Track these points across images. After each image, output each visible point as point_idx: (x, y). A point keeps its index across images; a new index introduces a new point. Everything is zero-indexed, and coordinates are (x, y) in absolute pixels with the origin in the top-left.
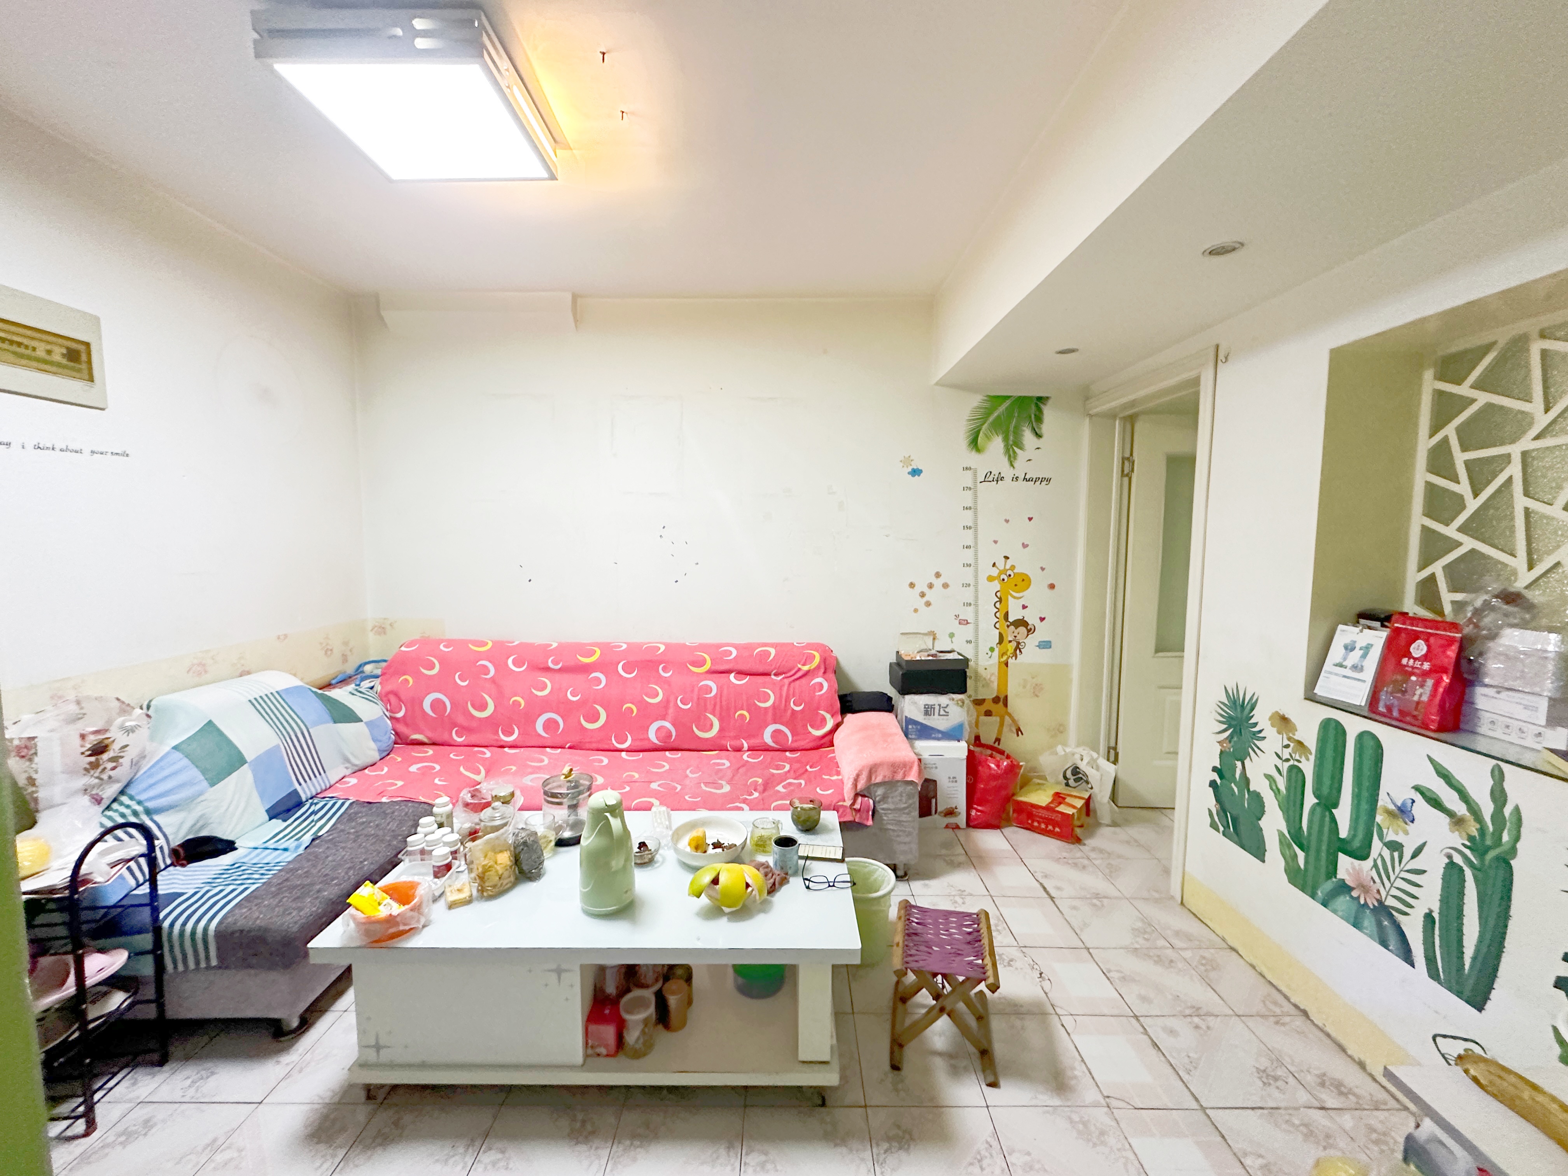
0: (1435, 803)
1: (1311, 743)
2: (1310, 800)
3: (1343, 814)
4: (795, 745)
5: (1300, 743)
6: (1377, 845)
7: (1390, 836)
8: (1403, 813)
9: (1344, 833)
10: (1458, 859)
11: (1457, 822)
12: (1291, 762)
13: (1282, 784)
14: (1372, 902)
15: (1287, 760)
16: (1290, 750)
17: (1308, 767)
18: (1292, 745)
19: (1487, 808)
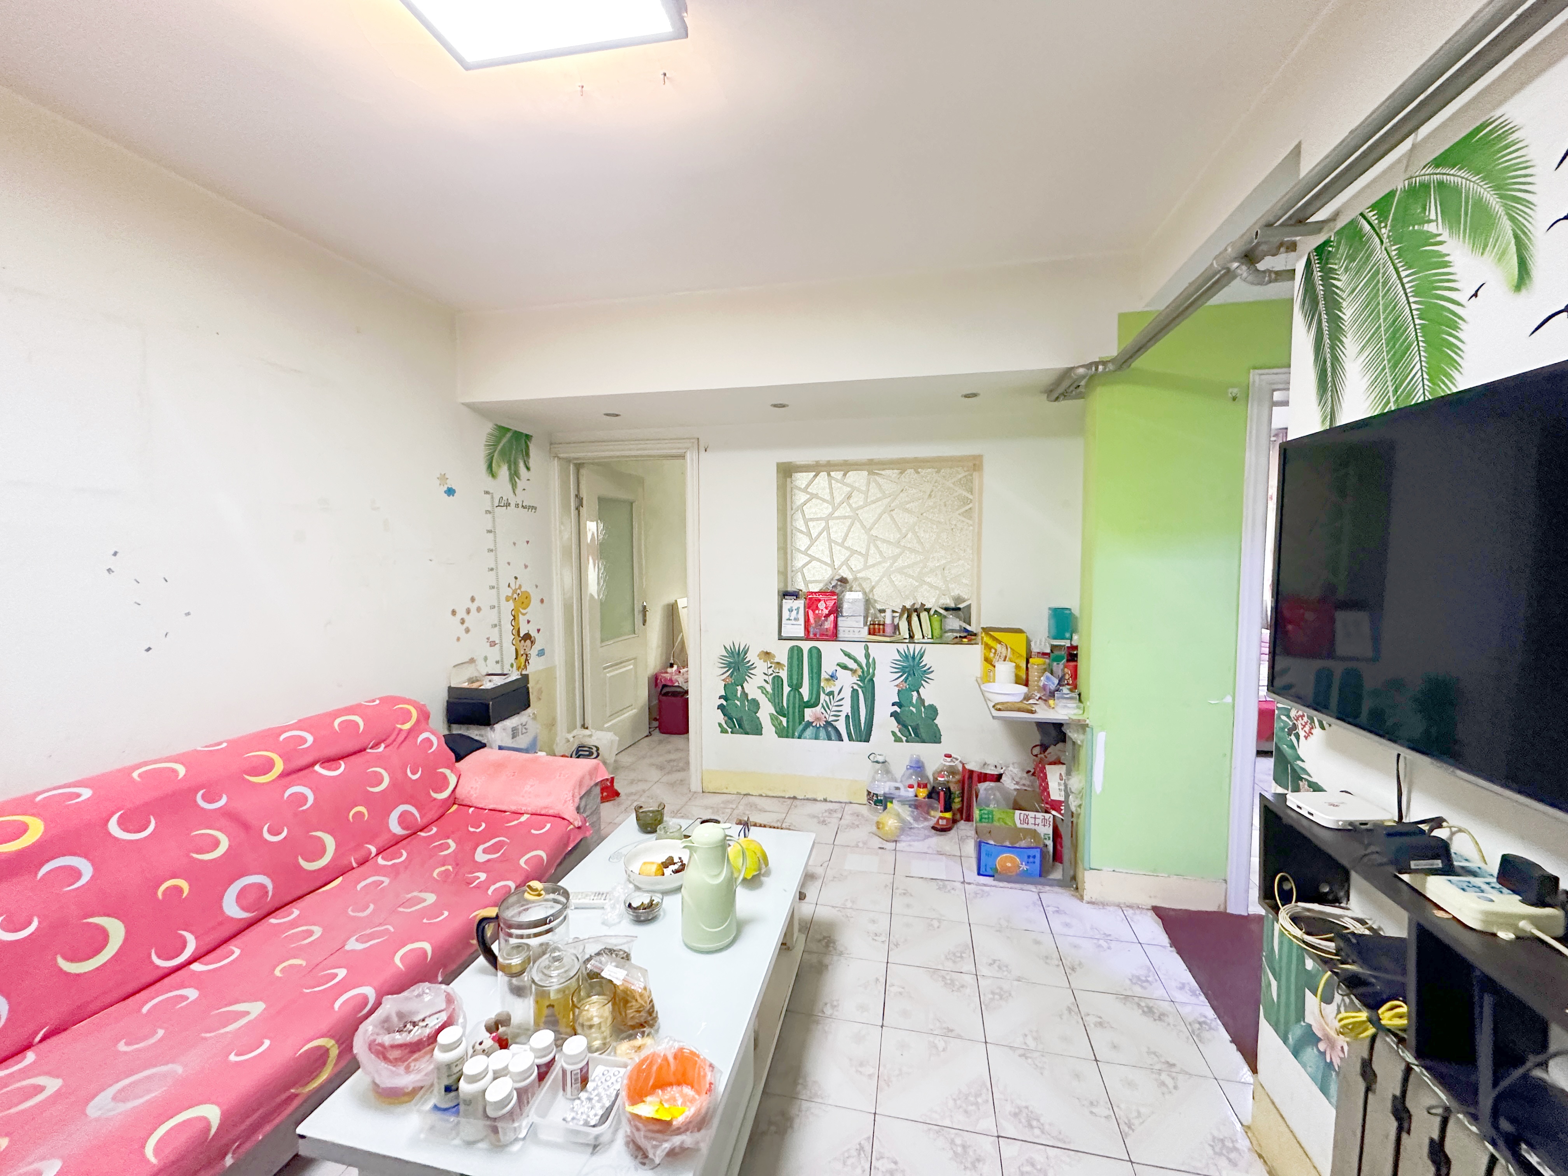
0: (845, 667)
1: (784, 661)
2: (787, 689)
3: (805, 691)
4: (426, 821)
5: (778, 663)
6: (822, 696)
7: (828, 690)
8: (833, 677)
9: (806, 699)
10: (856, 687)
11: (854, 671)
12: (774, 675)
13: (769, 688)
14: (822, 723)
15: (771, 674)
16: (772, 668)
17: (784, 674)
18: (773, 665)
19: (864, 662)
